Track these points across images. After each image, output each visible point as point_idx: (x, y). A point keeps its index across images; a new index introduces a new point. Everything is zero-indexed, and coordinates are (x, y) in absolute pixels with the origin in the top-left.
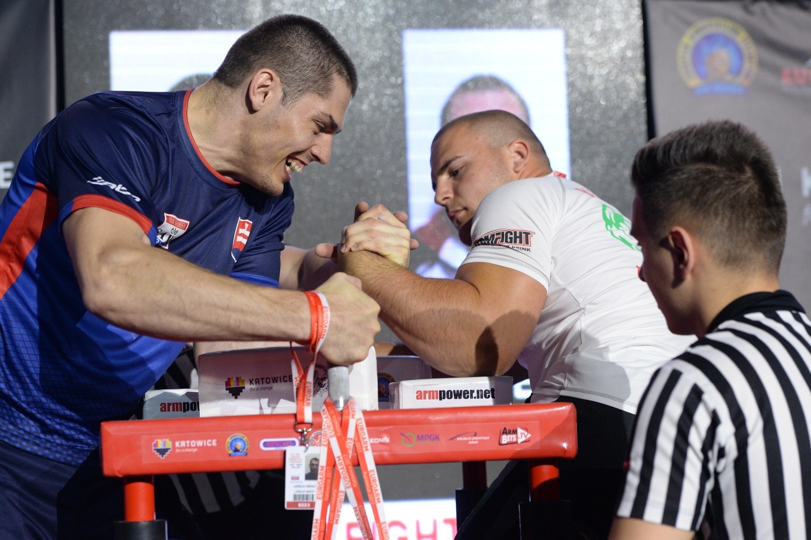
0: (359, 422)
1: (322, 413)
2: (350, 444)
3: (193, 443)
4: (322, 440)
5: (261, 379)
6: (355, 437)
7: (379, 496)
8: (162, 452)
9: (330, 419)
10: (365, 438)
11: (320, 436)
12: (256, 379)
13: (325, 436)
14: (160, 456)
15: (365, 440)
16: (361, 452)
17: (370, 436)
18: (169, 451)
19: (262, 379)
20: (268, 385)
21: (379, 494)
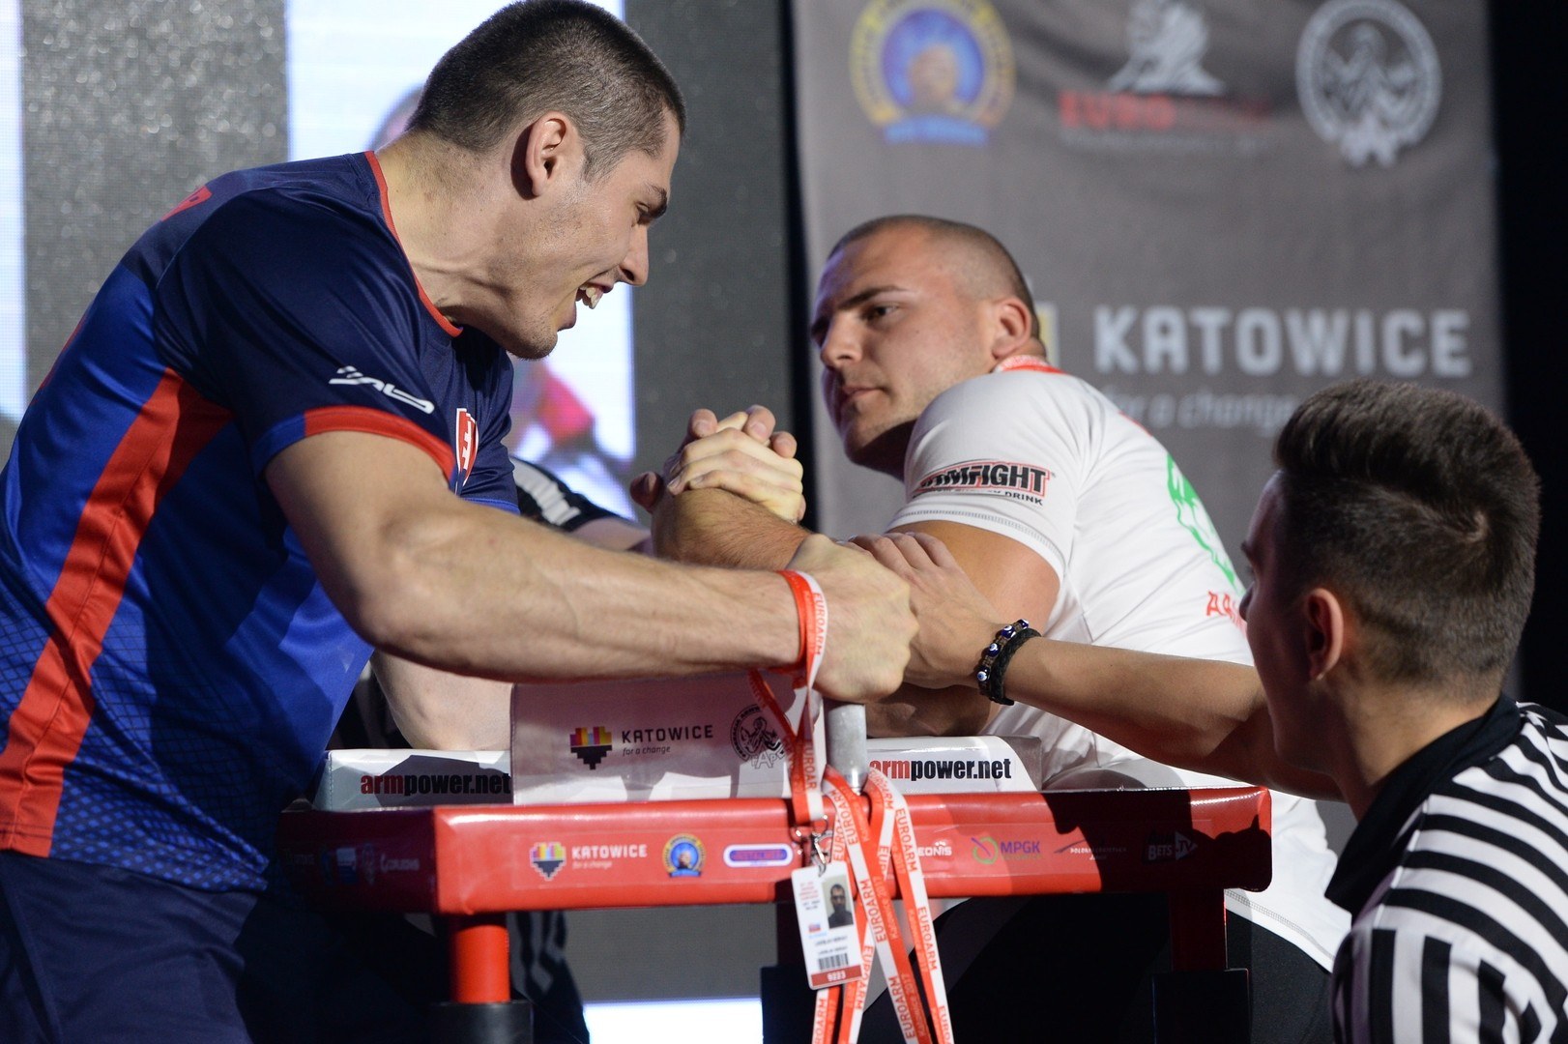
0: (900, 816)
1: (832, 798)
2: (884, 858)
3: (604, 852)
4: (834, 848)
5: (646, 731)
6: (893, 845)
7: (934, 957)
8: (549, 866)
9: (849, 810)
10: (910, 847)
11: (830, 841)
12: (635, 732)
13: (840, 841)
14: (545, 875)
15: (911, 851)
16: (904, 871)
17: (919, 844)
18: (561, 865)
19: (649, 731)
20: (661, 745)
21: (933, 952)
